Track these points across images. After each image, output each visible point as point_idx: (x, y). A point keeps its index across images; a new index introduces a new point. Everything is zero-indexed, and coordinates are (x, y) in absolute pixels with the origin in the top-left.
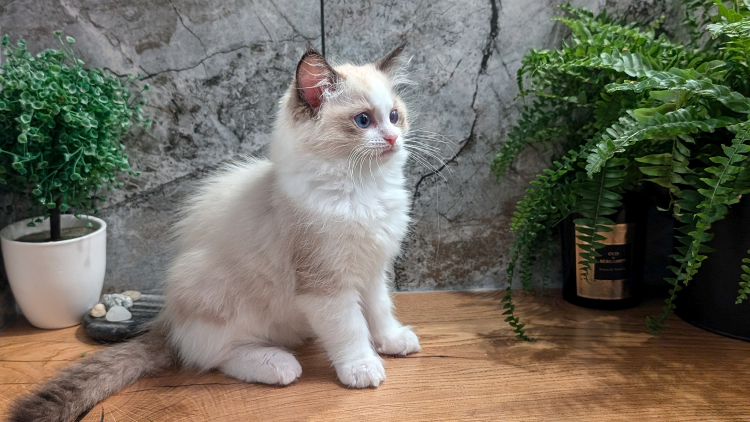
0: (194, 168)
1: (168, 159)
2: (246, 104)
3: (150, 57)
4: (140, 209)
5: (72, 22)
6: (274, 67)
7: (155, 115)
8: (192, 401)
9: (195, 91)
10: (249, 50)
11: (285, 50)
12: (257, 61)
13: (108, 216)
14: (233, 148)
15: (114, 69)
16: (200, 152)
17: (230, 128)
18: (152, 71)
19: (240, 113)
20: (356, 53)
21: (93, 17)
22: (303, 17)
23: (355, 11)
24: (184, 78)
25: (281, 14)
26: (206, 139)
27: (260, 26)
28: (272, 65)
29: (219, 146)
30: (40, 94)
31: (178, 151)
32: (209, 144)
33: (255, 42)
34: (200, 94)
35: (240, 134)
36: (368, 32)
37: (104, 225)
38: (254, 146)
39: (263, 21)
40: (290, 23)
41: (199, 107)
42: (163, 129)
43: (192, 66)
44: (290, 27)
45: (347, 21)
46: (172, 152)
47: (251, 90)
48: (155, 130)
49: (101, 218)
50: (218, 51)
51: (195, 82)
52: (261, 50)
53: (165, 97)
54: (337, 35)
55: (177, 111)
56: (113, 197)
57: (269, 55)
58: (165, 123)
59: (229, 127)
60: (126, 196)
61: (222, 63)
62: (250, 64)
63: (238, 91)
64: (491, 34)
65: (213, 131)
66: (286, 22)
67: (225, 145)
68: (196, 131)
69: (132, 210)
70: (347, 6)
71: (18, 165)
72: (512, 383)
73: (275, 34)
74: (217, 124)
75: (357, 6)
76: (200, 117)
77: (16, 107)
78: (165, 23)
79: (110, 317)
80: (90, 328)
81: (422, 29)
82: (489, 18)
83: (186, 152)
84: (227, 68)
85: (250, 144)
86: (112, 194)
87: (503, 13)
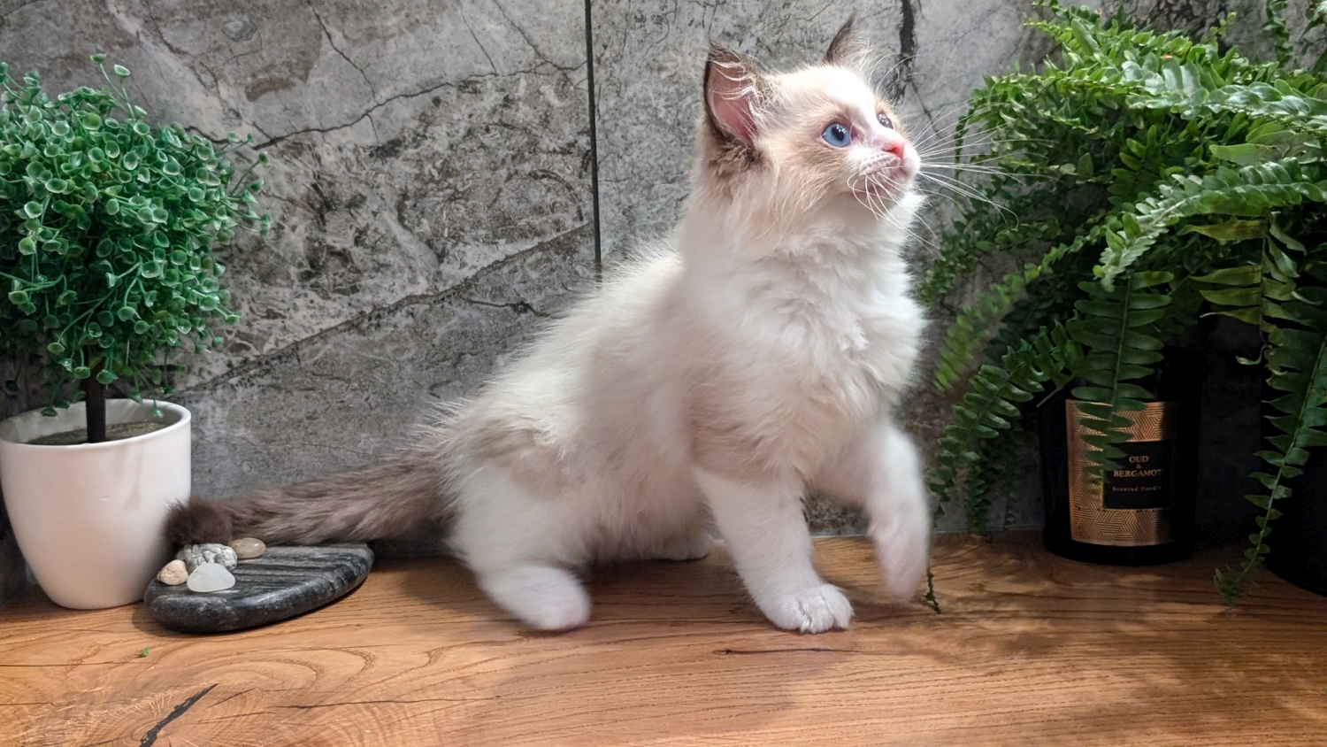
0: (354, 311)
1: (306, 295)
2: (449, 191)
3: (273, 107)
4: (255, 389)
5: (128, 43)
6: (500, 120)
7: (281, 212)
8: (341, 732)
9: (354, 169)
10: (453, 91)
11: (521, 90)
12: (469, 111)
13: (197, 402)
14: (426, 274)
15: (206, 131)
16: (365, 281)
17: (421, 237)
18: (277, 132)
19: (438, 208)
20: (651, 95)
21: (169, 35)
22: (553, 29)
23: (648, 17)
24: (335, 144)
25: (513, 24)
26: (375, 257)
27: (474, 47)
28: (496, 119)
29: (401, 270)
30: (62, 166)
31: (324, 280)
32: (382, 265)
33: (465, 76)
34: (364, 172)
35: (440, 247)
36: (673, 55)
37: (187, 416)
38: (465, 270)
39: (479, 37)
40: (529, 41)
41: (364, 198)
42: (297, 239)
43: (349, 122)
44: (530, 47)
45: (635, 35)
46: (313, 281)
47: (458, 165)
48: (284, 241)
49: (184, 406)
50: (397, 93)
51: (355, 150)
52: (475, 92)
53: (301, 179)
54: (615, 61)
55: (322, 205)
56: (207, 367)
57: (492, 98)
58: (301, 228)
59: (418, 234)
60: (230, 365)
61: (405, 114)
62: (456, 116)
63: (434, 167)
64: (901, 56)
65: (390, 241)
66: (522, 39)
67: (410, 268)
68: (357, 242)
69: (240, 389)
70: (634, 8)
71: (20, 297)
72: (952, 695)
73: (501, 60)
74: (396, 229)
75: (652, 8)
76: (365, 216)
77: (19, 191)
78: (299, 43)
79: (195, 584)
80: (159, 605)
81: (773, 48)
82: (897, 27)
83: (339, 281)
84: (414, 124)
85: (457, 265)
86: (204, 360)
87: (923, 17)
